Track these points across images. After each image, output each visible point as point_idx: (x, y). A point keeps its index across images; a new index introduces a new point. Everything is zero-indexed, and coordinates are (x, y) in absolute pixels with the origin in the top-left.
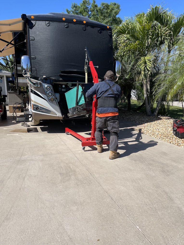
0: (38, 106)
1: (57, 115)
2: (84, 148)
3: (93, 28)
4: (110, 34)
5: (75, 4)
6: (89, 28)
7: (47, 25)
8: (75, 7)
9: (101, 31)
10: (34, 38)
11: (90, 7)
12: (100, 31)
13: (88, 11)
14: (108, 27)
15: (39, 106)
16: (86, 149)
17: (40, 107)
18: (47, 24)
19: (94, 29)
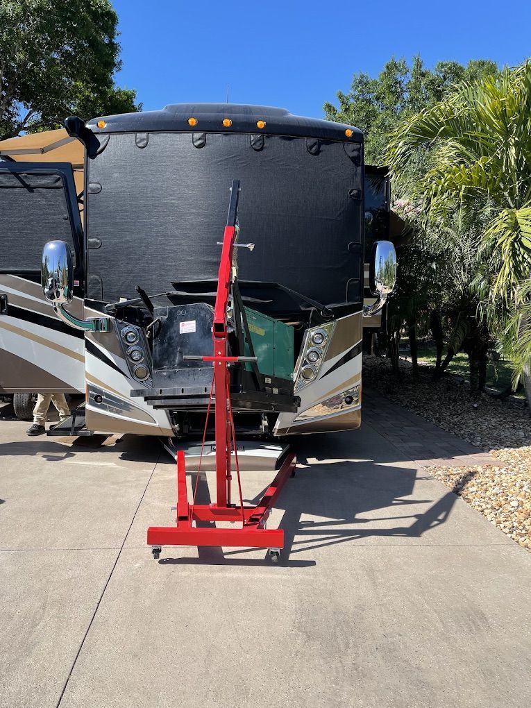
0: (101, 392)
1: (155, 422)
2: (157, 552)
3: (290, 139)
4: (355, 154)
5: (362, 77)
6: (275, 142)
7: (141, 145)
8: (363, 83)
9: (319, 147)
10: (99, 186)
11: (407, 79)
12: (314, 149)
13: (402, 91)
14: (349, 133)
15: (105, 390)
16: (162, 556)
17: (108, 395)
18: (139, 142)
19: (292, 143)
